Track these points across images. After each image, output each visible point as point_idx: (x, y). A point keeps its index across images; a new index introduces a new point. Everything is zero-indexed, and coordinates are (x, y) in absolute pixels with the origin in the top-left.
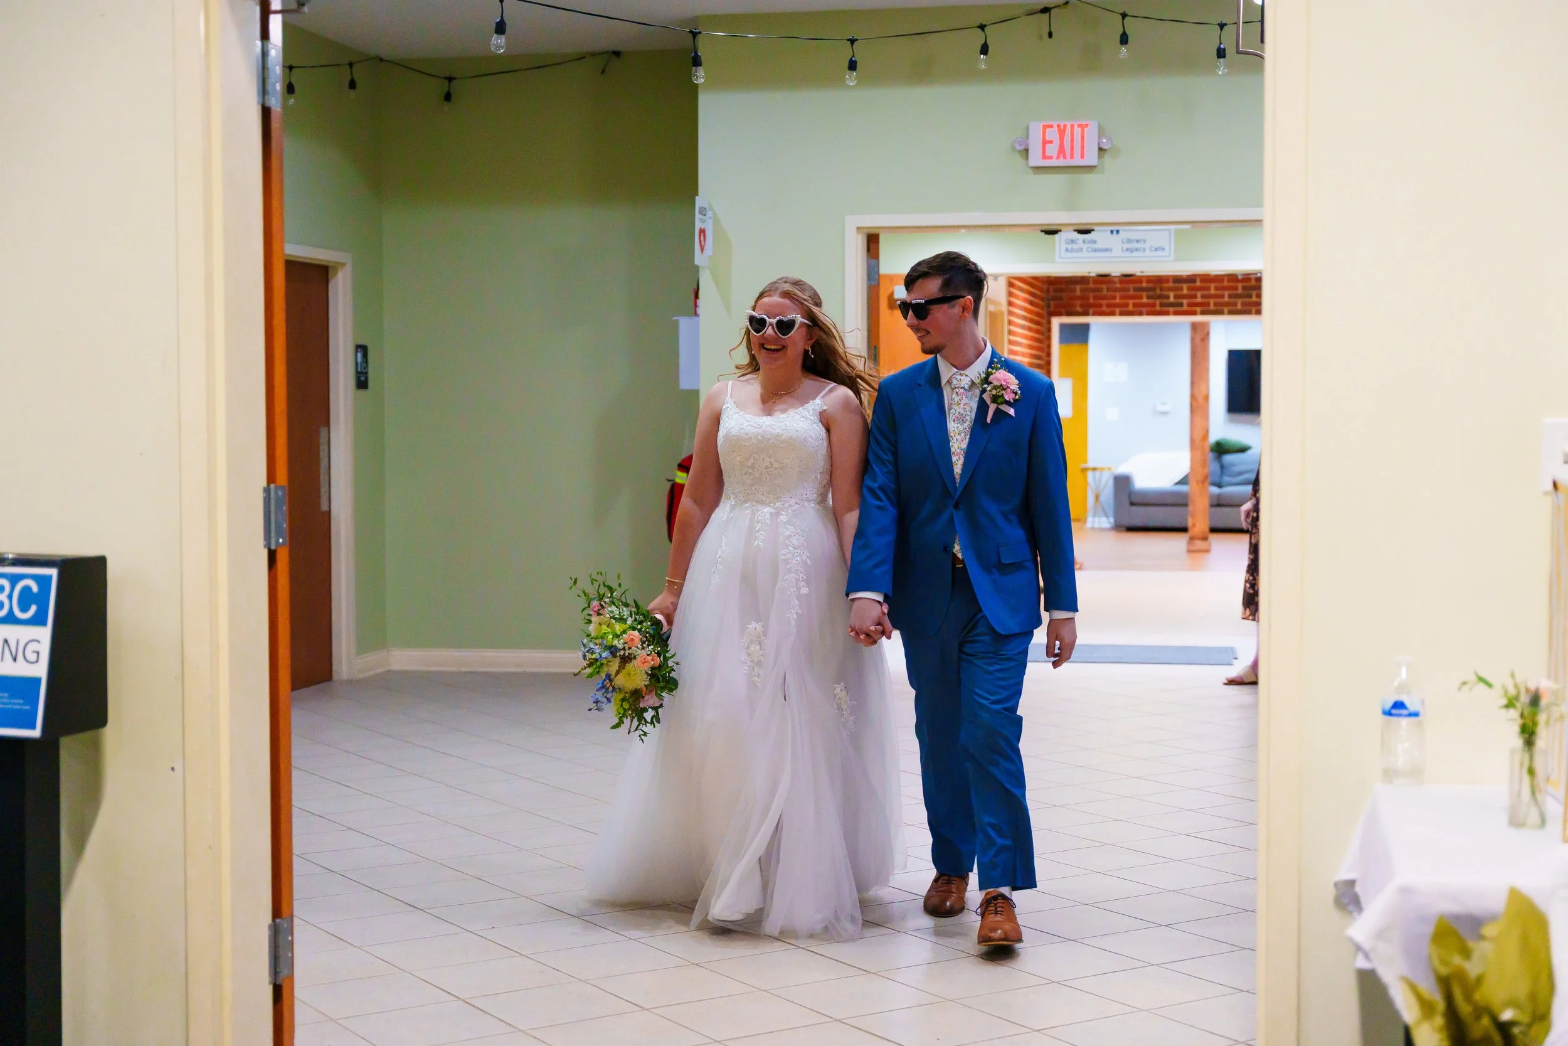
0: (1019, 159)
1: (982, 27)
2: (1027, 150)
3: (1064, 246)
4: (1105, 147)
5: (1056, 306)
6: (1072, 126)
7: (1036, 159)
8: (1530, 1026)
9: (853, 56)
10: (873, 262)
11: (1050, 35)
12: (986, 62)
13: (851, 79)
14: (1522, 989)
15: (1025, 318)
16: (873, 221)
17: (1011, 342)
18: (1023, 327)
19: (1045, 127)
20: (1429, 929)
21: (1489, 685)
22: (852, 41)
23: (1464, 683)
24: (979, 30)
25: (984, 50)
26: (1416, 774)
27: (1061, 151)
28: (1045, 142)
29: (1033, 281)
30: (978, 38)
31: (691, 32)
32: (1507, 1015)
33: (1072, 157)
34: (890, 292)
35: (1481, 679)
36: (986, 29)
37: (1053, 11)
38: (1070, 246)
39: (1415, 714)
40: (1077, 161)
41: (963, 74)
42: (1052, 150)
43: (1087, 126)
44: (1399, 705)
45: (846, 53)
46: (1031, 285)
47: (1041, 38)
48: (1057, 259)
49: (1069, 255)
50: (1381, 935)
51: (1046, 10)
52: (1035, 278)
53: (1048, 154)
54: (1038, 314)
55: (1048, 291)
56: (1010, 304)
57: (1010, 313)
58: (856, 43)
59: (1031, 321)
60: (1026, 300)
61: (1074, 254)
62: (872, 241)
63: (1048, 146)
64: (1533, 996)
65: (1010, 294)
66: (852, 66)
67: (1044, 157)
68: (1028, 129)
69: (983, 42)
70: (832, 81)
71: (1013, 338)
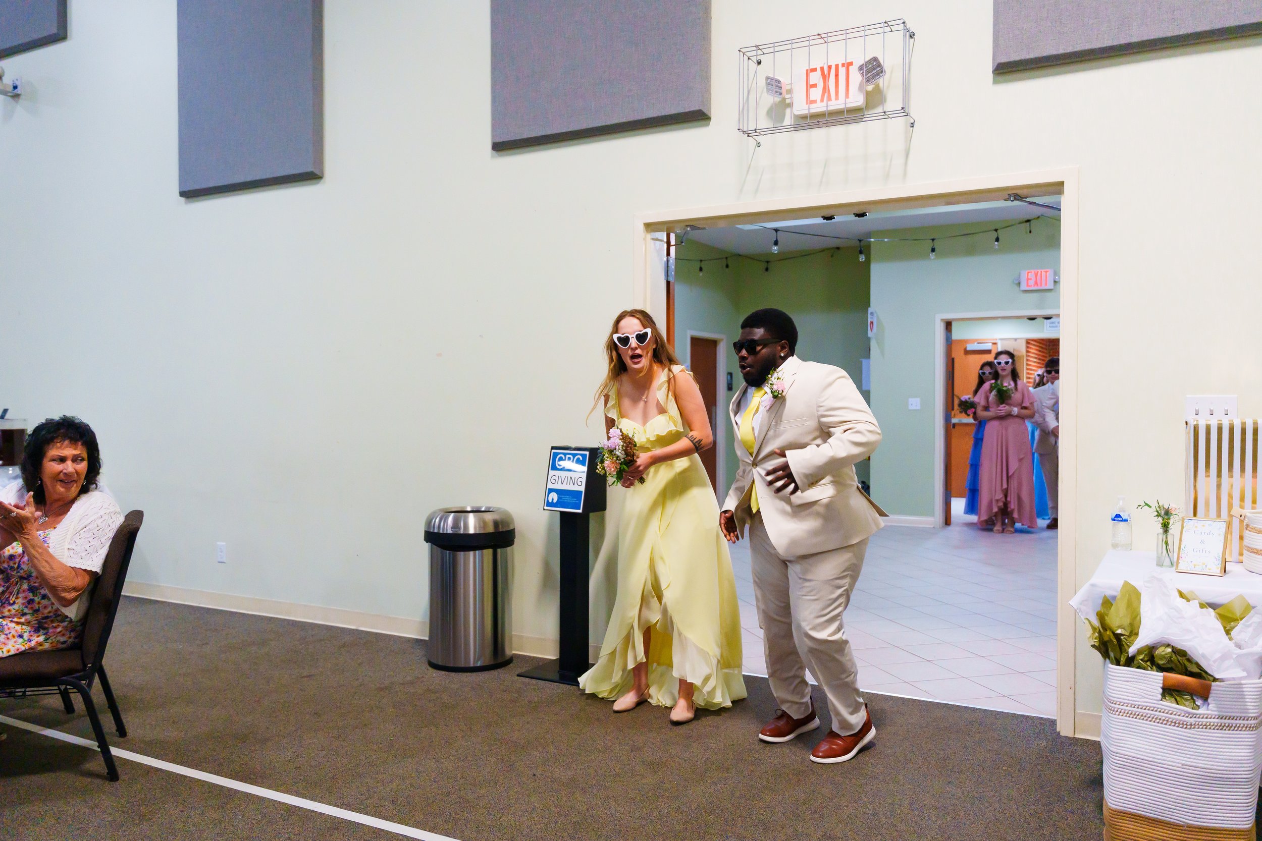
0: (1016, 287)
1: (996, 230)
2: (1020, 283)
3: (1048, 325)
4: (1056, 281)
5: (1053, 353)
6: (1041, 272)
7: (1024, 287)
8: (1129, 636)
9: (933, 246)
10: (949, 334)
11: (1030, 232)
12: (998, 245)
13: (932, 256)
14: (1126, 622)
15: (1036, 358)
16: (949, 316)
17: (1028, 369)
18: (1035, 362)
19: (1028, 272)
20: (1101, 601)
21: (1150, 507)
22: (933, 240)
23: (1140, 506)
24: (995, 232)
25: (997, 240)
26: (1129, 547)
27: (1036, 283)
28: (1028, 279)
29: (1041, 341)
30: (995, 235)
31: (858, 240)
32: (1119, 631)
33: (1041, 285)
34: (965, 347)
35: (1147, 504)
36: (999, 231)
37: (1032, 222)
38: (1051, 325)
39: (1126, 520)
40: (1044, 287)
41: (987, 251)
42: (1032, 282)
43: (1048, 271)
44: (1118, 516)
45: (930, 245)
46: (1040, 343)
47: (1026, 233)
48: (1045, 330)
49: (1051, 329)
50: (1082, 602)
51: (1028, 221)
52: (1042, 340)
53: (1029, 284)
54: (1043, 356)
55: (1049, 346)
56: (1028, 352)
57: (1028, 356)
58: (935, 241)
59: (1040, 359)
60: (1036, 350)
61: (1053, 329)
62: (948, 325)
63: (1029, 281)
64: (1131, 625)
65: (1028, 347)
66: (933, 250)
67: (1028, 286)
68: (1020, 273)
69: (996, 236)
70: (925, 257)
71: (1029, 367)
